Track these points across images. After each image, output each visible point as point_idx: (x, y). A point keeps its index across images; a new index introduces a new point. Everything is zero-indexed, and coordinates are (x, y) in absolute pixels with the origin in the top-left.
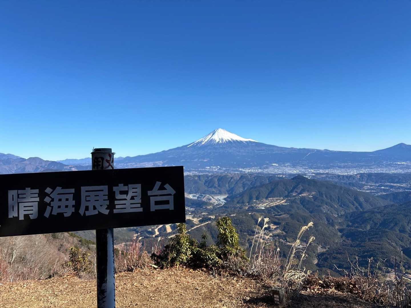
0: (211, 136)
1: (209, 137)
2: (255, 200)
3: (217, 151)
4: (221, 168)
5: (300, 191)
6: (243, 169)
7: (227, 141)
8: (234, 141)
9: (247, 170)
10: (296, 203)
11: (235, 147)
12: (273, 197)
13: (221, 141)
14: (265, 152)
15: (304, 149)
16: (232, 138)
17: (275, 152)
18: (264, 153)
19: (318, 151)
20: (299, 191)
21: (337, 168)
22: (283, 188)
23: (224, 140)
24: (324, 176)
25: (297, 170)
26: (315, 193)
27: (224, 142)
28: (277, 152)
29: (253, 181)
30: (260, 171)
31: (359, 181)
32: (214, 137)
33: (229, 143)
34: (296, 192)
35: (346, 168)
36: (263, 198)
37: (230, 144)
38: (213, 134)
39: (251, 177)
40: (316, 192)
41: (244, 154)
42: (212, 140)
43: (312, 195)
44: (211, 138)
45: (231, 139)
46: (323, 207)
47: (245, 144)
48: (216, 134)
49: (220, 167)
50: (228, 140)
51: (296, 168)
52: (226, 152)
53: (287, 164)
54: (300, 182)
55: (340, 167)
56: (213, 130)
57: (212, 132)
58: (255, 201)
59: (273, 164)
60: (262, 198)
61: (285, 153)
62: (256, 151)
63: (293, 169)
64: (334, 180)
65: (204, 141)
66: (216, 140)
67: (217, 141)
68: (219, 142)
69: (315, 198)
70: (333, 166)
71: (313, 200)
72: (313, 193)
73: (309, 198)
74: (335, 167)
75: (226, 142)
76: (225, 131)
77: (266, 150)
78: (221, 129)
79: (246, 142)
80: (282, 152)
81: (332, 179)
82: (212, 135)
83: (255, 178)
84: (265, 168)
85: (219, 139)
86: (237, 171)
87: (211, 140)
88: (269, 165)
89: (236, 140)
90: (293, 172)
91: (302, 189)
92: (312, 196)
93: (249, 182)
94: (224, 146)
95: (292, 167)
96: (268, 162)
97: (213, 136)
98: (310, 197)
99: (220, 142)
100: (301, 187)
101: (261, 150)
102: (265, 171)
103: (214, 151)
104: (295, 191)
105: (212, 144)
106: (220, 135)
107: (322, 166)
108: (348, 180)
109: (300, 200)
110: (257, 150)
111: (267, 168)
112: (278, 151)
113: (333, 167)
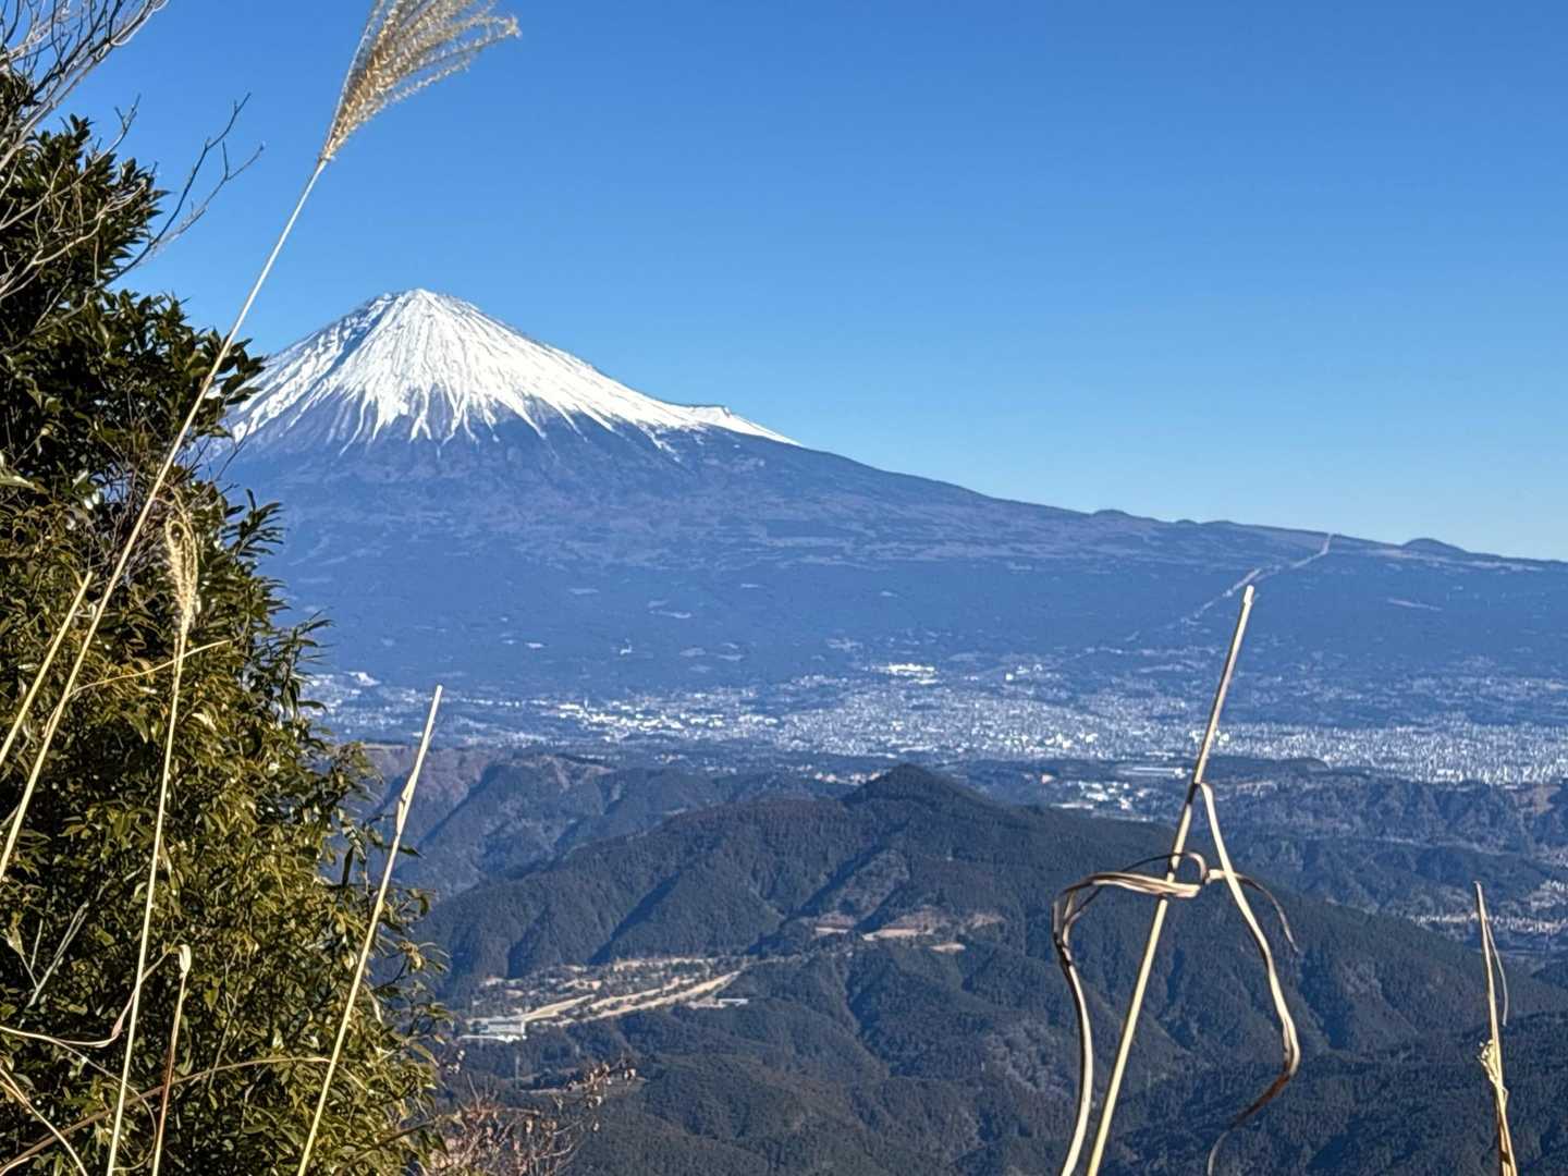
0: (325, 363)
1: (307, 370)
2: (499, 975)
3: (375, 519)
4: (385, 693)
5: (878, 900)
6: (593, 703)
7: (490, 419)
8: (554, 423)
9: (632, 717)
10: (812, 997)
11: (564, 486)
12: (650, 952)
13: (424, 413)
14: (848, 545)
15: (1221, 530)
16: (536, 393)
17: (937, 550)
18: (838, 560)
19: (1349, 551)
20: (869, 902)
21: (1458, 721)
22: (754, 874)
23: (459, 416)
24: (1260, 787)
25: (1090, 728)
26: (995, 919)
27: (460, 427)
28: (955, 549)
29: (582, 819)
30: (750, 723)
31: (1538, 841)
32: (350, 378)
33: (505, 445)
34: (848, 908)
35: (1536, 723)
36: (570, 961)
37: (511, 452)
38: (351, 346)
39: (574, 776)
40: (1002, 910)
41: (638, 558)
42: (336, 398)
43: (959, 939)
44: (332, 383)
45: (532, 398)
46: (1000, 1033)
47: (664, 453)
48: (379, 346)
49: (372, 682)
50: (499, 409)
51: (1082, 709)
52: (471, 528)
53: (1022, 671)
54: (898, 828)
55: (1484, 714)
56: (359, 304)
57: (337, 318)
58: (494, 988)
59: (894, 669)
60: (558, 957)
61: (1034, 562)
62: (761, 535)
63: (1054, 721)
64: (1328, 823)
65: (256, 414)
66: (373, 411)
67: (386, 415)
68: (403, 421)
69: (980, 961)
70: (1429, 705)
71: (955, 978)
72: (979, 920)
73: (933, 958)
74: (1440, 708)
75: (478, 425)
76: (476, 321)
77: (856, 527)
78: (431, 297)
79: (676, 436)
80: (1004, 551)
81: (1316, 813)
82: (335, 351)
83: (608, 792)
84: (800, 706)
85: (408, 400)
86: (529, 721)
87: (322, 404)
88: (857, 674)
89: (579, 417)
90: (1041, 744)
91: (900, 886)
92: (958, 946)
93: (547, 829)
94: (448, 474)
95: (1055, 702)
96: (848, 645)
97: (350, 360)
98: (946, 954)
99: (421, 422)
100: (893, 867)
101: (816, 528)
102: (795, 732)
103: (351, 516)
104: (837, 902)
105: (337, 444)
106: (418, 358)
107: (1331, 695)
108: (1449, 827)
109: (853, 973)
110: (778, 528)
111: (826, 699)
112: (975, 541)
113: (1422, 711)
